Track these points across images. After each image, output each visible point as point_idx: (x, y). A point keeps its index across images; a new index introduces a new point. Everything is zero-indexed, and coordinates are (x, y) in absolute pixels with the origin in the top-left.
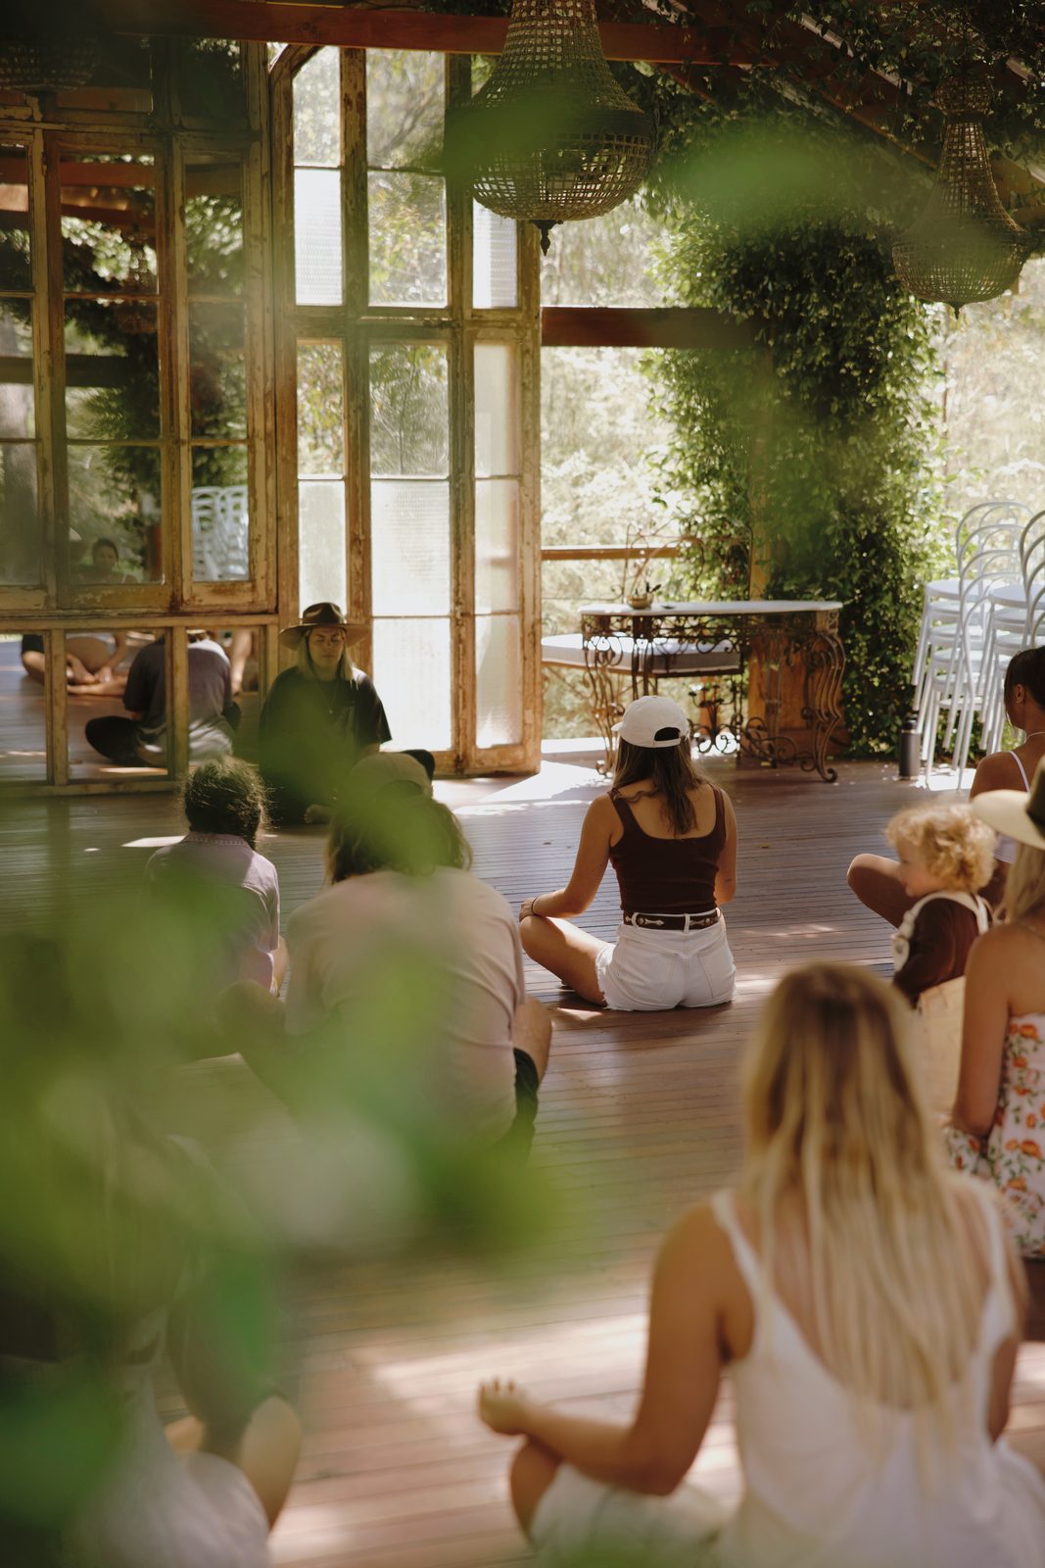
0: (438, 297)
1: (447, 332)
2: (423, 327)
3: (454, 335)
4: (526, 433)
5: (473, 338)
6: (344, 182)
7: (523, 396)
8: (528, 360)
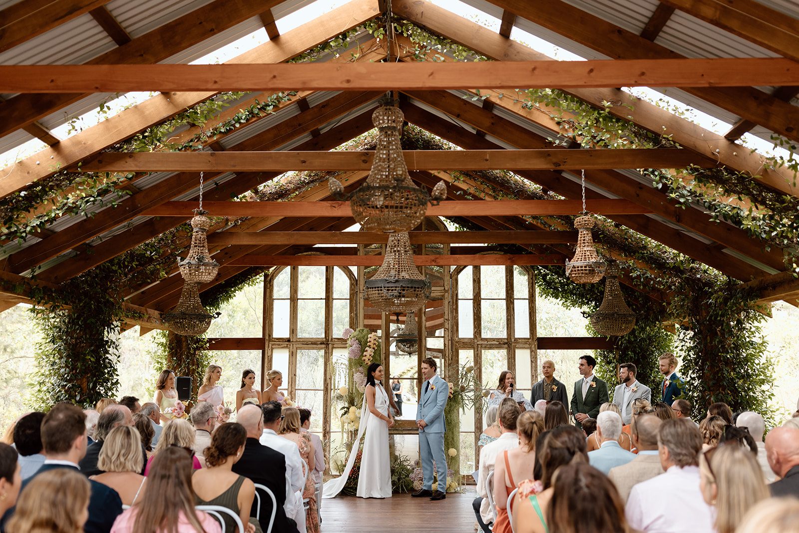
0: (504, 335)
1: (506, 346)
2: (497, 344)
3: (509, 346)
4: (532, 376)
5: (515, 348)
6: (474, 303)
7: (531, 365)
8: (533, 353)
